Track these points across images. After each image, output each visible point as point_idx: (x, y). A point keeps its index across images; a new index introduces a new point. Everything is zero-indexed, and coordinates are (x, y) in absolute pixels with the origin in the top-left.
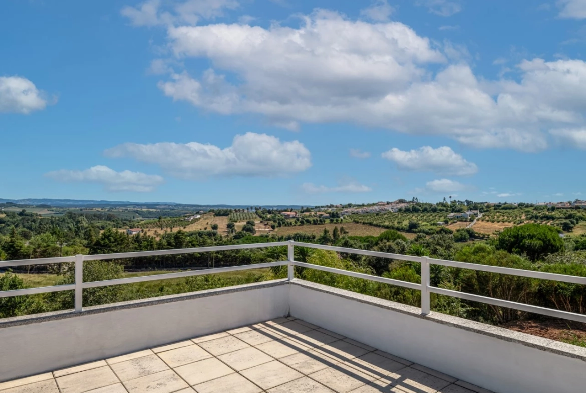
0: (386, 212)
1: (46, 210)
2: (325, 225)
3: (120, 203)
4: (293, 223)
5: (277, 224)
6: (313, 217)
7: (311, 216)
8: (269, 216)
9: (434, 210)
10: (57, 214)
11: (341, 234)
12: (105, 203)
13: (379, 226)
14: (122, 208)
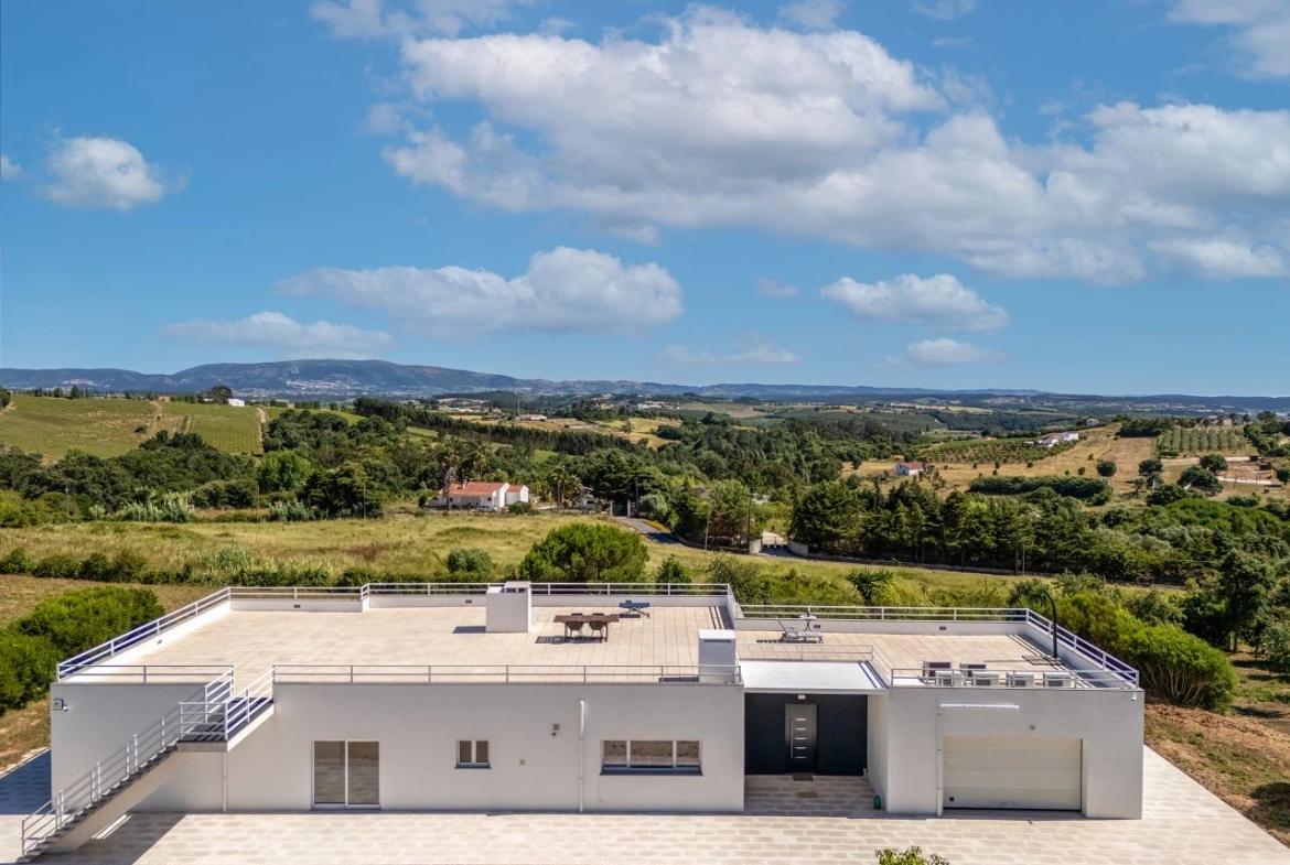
1: (751, 408)
3: (899, 393)
8: (1282, 441)
10: (770, 417)
12: (865, 392)
14: (903, 405)
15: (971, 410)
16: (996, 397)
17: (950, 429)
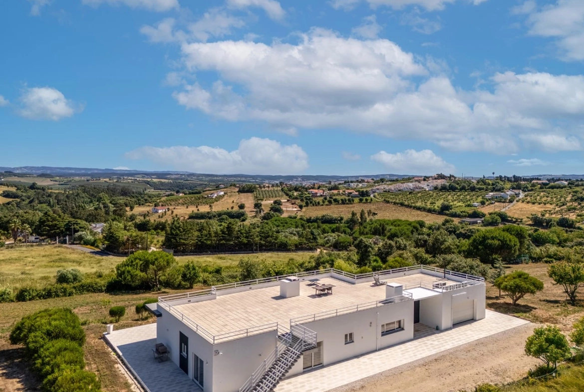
0: (421, 190)
2: (354, 205)
4: (321, 203)
5: (304, 204)
6: (341, 196)
7: (339, 194)
8: (295, 194)
9: (473, 189)
11: (369, 216)
12: (111, 172)
13: (411, 207)
14: (130, 178)
15: (163, 181)
16: (172, 174)
17: (155, 189)
